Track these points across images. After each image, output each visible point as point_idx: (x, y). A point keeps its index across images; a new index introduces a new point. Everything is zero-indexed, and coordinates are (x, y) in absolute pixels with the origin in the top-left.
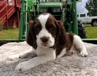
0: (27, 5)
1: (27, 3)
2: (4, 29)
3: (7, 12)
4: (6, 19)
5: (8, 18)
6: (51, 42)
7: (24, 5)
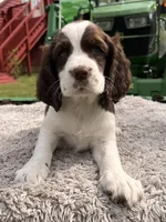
0: (60, 16)
1: (60, 12)
2: (23, 73)
3: (29, 33)
4: (27, 50)
5: (30, 48)
6: (97, 80)
7: (55, 16)
